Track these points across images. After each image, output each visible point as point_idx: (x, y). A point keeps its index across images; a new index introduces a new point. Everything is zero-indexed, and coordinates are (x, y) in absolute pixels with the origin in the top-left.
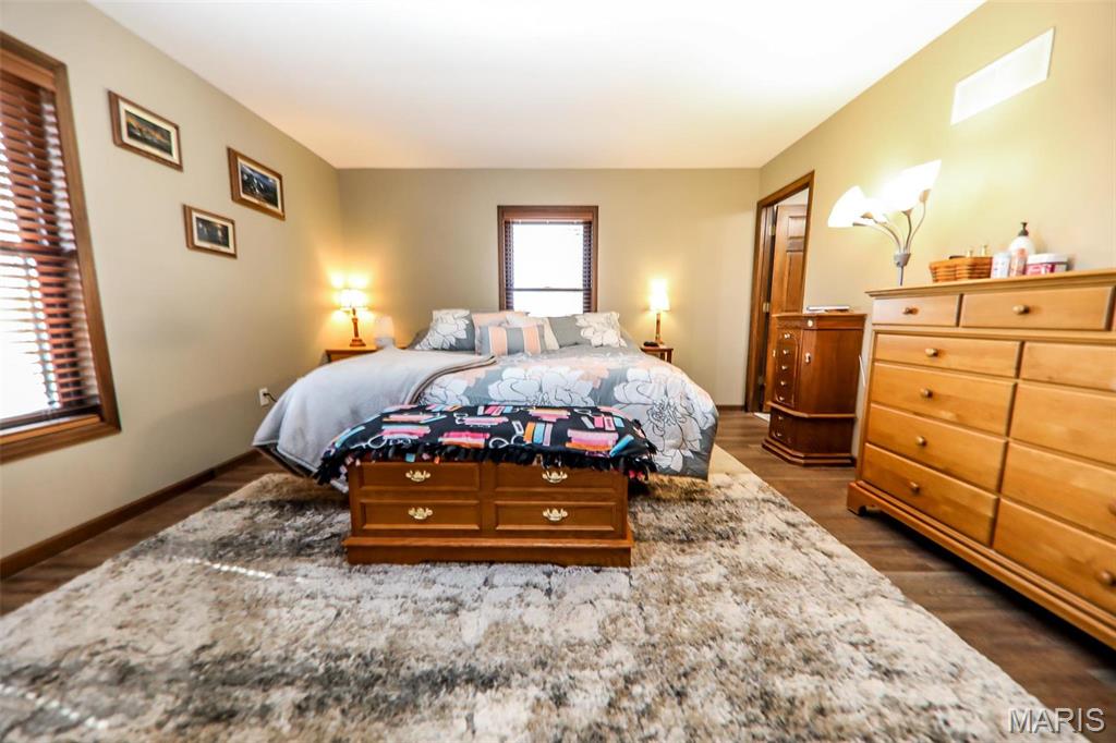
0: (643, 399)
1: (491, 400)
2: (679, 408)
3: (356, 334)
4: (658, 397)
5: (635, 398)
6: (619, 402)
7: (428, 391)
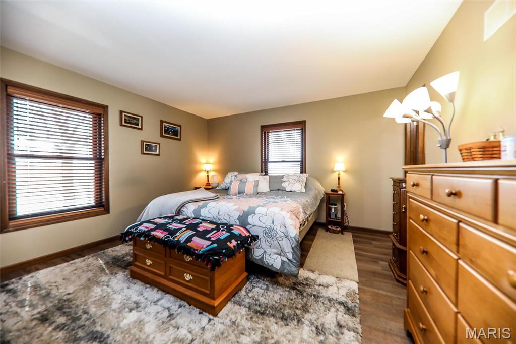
0: (261, 224)
1: (201, 216)
2: (279, 232)
3: (208, 181)
4: (268, 224)
5: (257, 223)
6: (250, 224)
7: (182, 209)
